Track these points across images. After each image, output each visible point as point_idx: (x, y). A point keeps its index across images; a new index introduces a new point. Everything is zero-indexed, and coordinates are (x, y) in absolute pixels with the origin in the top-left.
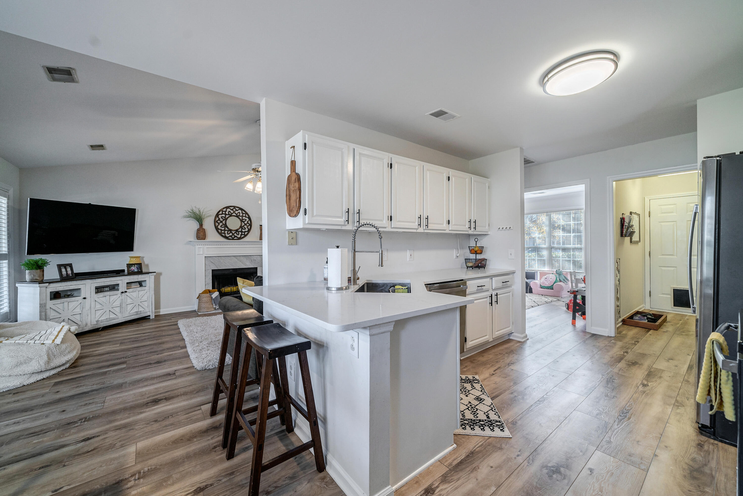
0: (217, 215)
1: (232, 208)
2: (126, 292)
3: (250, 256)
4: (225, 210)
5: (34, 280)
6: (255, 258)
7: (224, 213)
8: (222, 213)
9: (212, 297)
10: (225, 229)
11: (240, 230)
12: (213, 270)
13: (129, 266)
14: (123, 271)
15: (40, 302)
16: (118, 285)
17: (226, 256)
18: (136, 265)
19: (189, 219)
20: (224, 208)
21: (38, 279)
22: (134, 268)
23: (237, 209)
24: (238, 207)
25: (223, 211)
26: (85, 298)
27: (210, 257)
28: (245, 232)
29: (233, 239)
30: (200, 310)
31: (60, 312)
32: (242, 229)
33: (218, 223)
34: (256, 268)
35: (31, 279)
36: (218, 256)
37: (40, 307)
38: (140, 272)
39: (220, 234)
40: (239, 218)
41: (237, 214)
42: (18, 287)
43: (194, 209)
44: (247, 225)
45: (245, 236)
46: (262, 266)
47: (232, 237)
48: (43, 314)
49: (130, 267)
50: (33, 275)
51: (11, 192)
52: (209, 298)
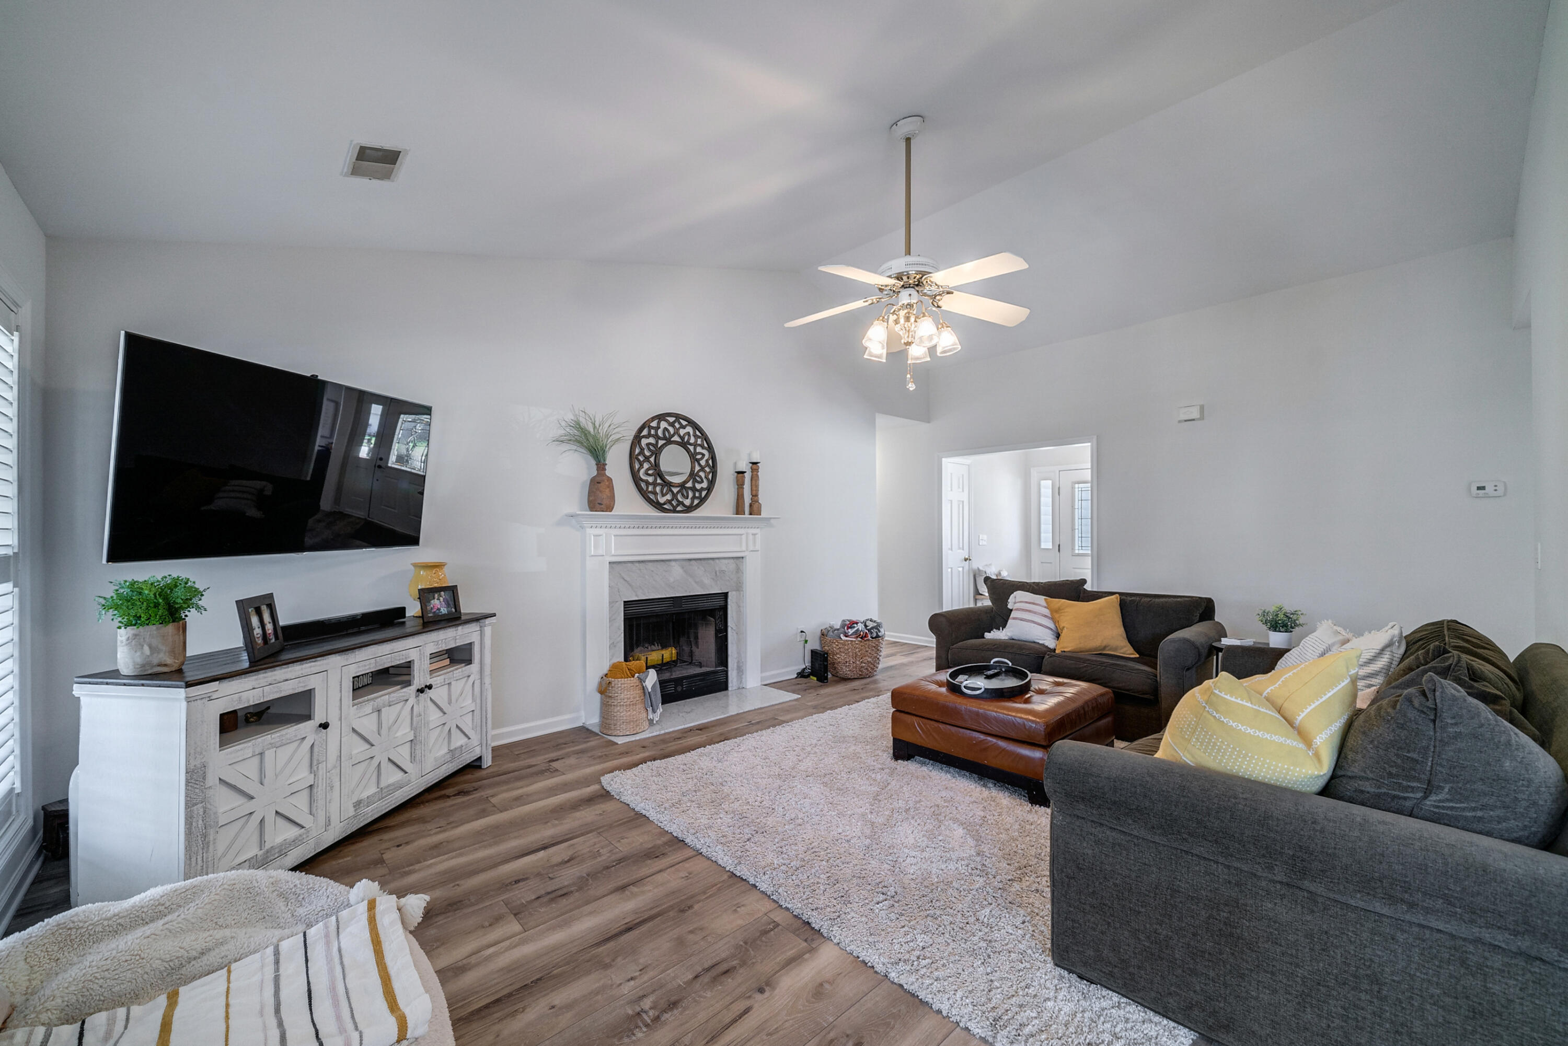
0: (637, 438)
1: (671, 419)
2: (430, 687)
3: (711, 561)
4: (654, 424)
5: (153, 666)
6: (723, 565)
7: (653, 432)
8: (649, 431)
9: (643, 688)
10: (656, 479)
11: (689, 484)
12: (626, 603)
13: (425, 595)
14: (400, 612)
15: (188, 761)
16: (408, 665)
17: (657, 561)
18: (442, 593)
19: (565, 447)
20: (653, 419)
21: (169, 661)
22: (439, 604)
23: (684, 423)
24: (685, 419)
25: (650, 428)
26: (325, 726)
27: (620, 562)
28: (702, 489)
29: (675, 511)
30: (609, 729)
31: (252, 793)
32: (695, 481)
33: (639, 460)
34: (726, 595)
35: (143, 666)
36: (639, 562)
37: (188, 782)
38: (454, 619)
39: (644, 494)
40: (688, 450)
41: (682, 438)
42: (83, 701)
43: (582, 421)
44: (705, 472)
45: (703, 500)
46: (739, 587)
47: (672, 505)
48: (198, 809)
49: (429, 602)
50: (150, 647)
51: (26, 312)
52: (639, 691)
